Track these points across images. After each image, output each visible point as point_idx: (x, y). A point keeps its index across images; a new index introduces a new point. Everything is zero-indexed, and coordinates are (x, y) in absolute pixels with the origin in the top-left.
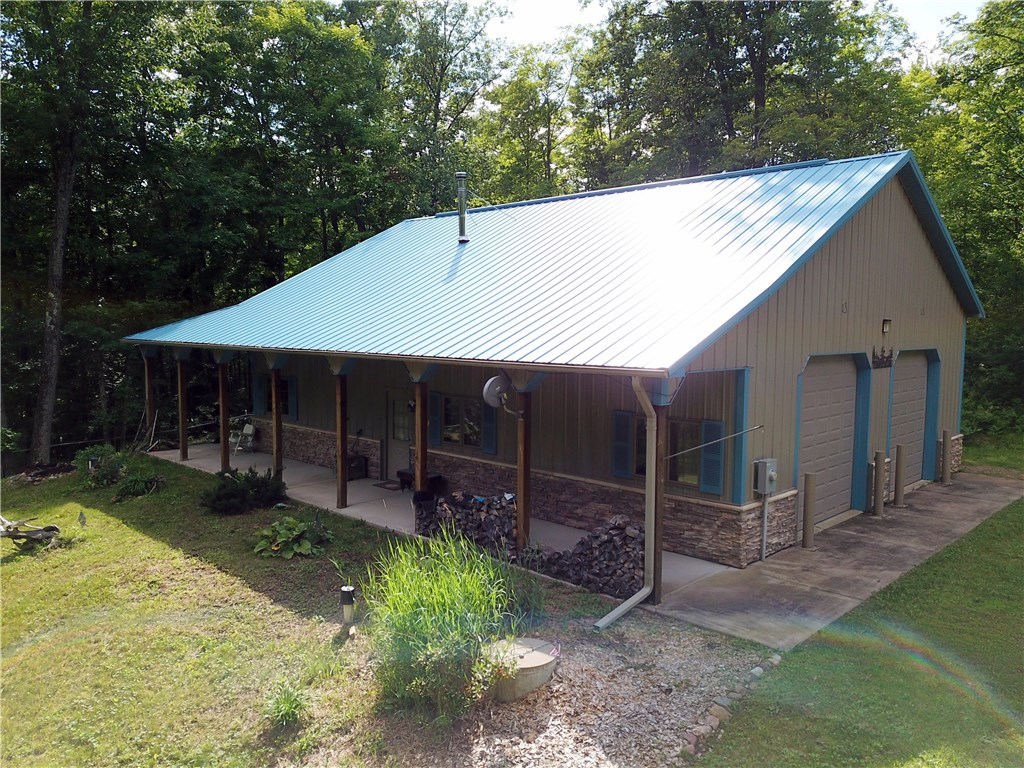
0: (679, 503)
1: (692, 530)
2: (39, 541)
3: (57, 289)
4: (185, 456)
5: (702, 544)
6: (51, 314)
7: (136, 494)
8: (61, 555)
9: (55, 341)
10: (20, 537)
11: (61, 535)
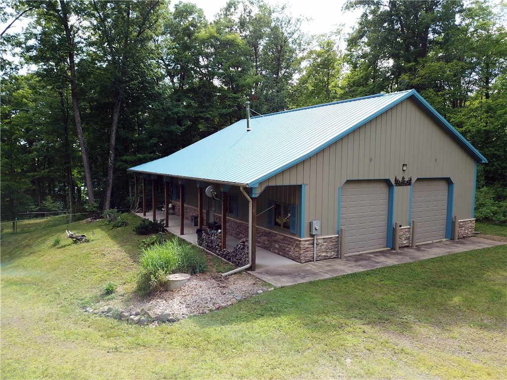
0: (285, 237)
1: (288, 248)
2: (79, 240)
3: (113, 150)
4: (145, 215)
5: (291, 253)
6: (110, 159)
7: (118, 227)
8: (84, 244)
9: (111, 170)
10: (74, 238)
11: (87, 238)
